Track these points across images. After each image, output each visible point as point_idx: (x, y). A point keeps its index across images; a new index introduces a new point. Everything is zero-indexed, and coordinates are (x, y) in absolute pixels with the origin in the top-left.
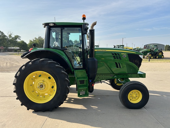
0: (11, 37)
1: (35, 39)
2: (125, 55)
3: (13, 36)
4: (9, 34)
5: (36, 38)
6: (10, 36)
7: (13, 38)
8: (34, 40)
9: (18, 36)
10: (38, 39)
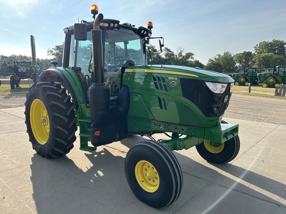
0: (181, 56)
1: (217, 57)
2: (174, 80)
3: (184, 54)
4: (179, 51)
5: (219, 56)
6: (180, 54)
7: (184, 57)
8: (215, 59)
9: (191, 53)
10: (223, 57)
